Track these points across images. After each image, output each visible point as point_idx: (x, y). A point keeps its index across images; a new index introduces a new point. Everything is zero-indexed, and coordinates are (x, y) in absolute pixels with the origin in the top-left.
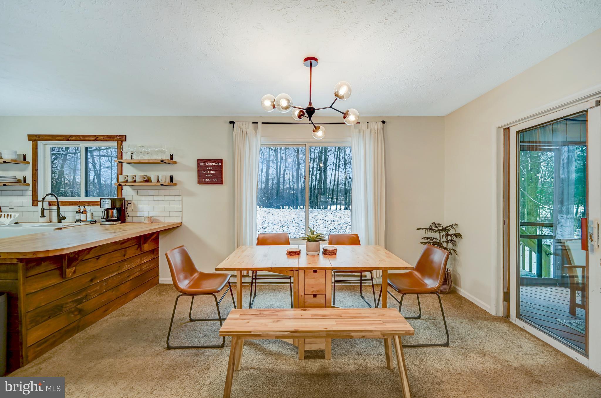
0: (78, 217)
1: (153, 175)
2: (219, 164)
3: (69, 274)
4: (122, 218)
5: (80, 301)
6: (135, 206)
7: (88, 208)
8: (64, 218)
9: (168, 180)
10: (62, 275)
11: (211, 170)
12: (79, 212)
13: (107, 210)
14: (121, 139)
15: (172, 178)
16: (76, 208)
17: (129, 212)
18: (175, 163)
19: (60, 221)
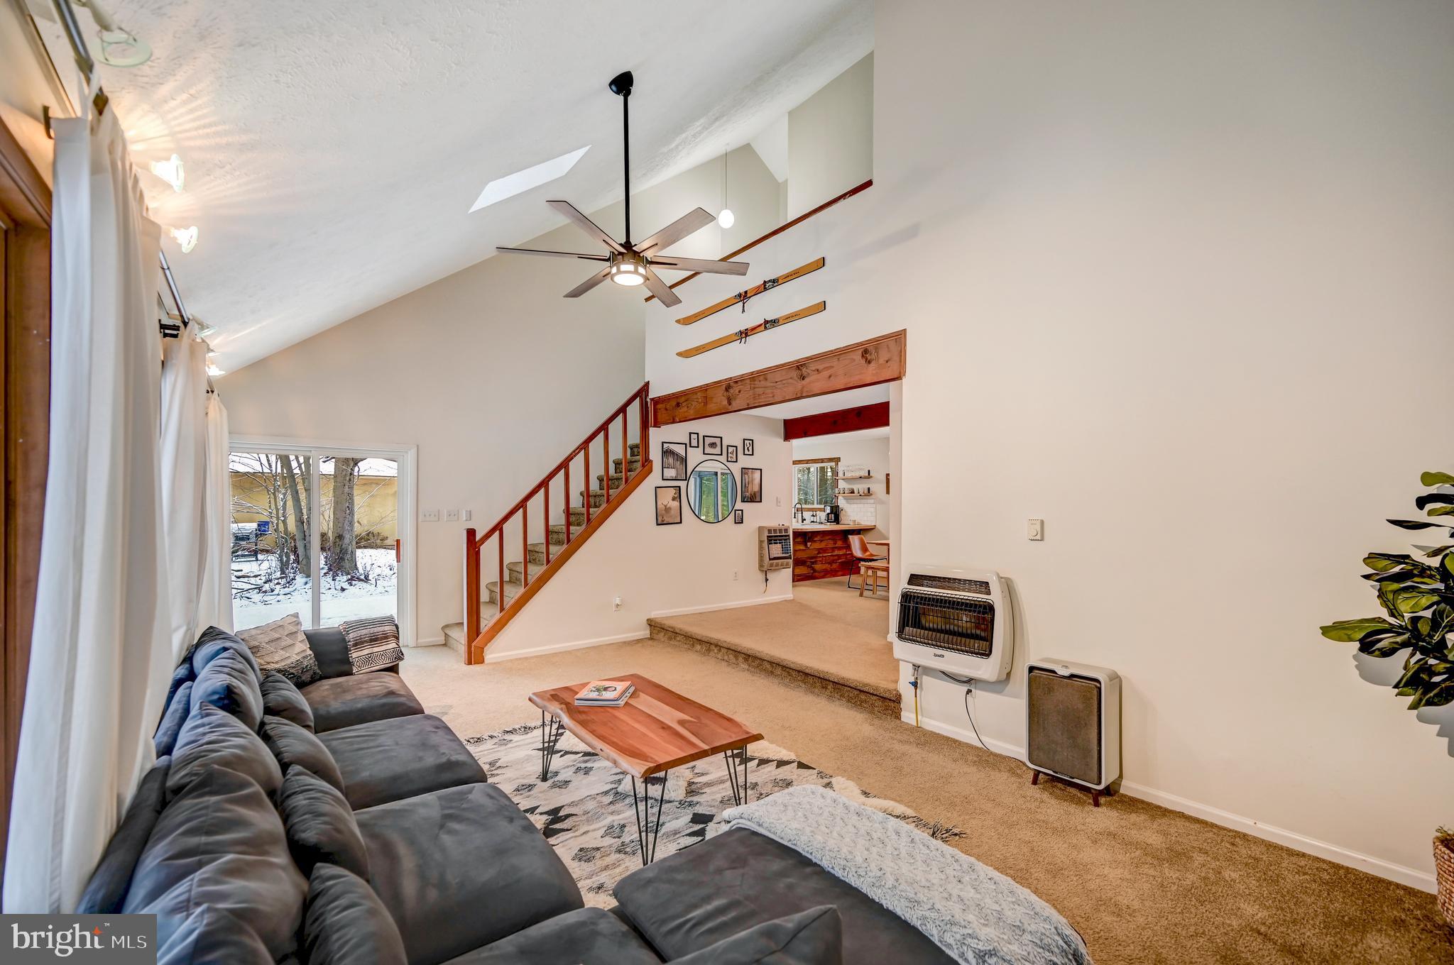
0: (812, 519)
1: (855, 487)
4: (837, 520)
5: (813, 563)
6: (846, 512)
7: (818, 513)
8: (805, 520)
9: (866, 491)
10: (806, 545)
12: (813, 516)
13: (828, 514)
14: (837, 460)
15: (869, 489)
16: (811, 513)
17: (842, 516)
18: (872, 477)
19: (803, 522)
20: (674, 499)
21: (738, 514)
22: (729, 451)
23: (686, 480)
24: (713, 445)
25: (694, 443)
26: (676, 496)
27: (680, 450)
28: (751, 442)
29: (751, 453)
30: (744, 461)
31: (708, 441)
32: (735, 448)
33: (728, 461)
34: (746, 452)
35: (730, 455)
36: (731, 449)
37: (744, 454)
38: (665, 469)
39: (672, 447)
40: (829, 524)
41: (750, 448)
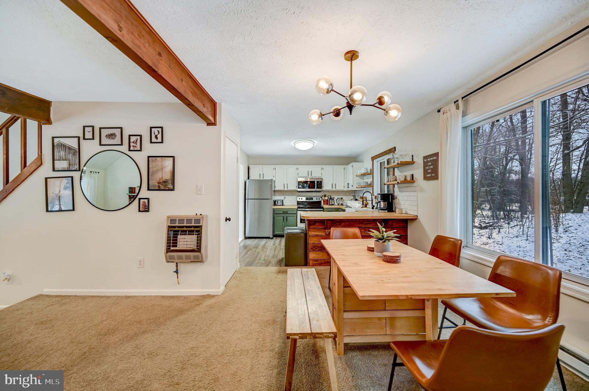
2: (435, 158)
3: (327, 233)
6: (398, 200)
9: (409, 178)
11: (430, 165)
13: (380, 202)
17: (395, 205)
18: (414, 162)
20: (66, 188)
21: (144, 202)
22: (132, 140)
23: (80, 170)
24: (111, 136)
25: (88, 135)
26: (68, 185)
27: (73, 143)
28: (160, 130)
29: (159, 140)
30: (149, 149)
31: (105, 132)
32: (139, 138)
33: (130, 150)
34: (154, 140)
35: (132, 144)
36: (133, 139)
37: (151, 142)
38: (55, 162)
39: (63, 141)
40: (381, 211)
41: (159, 136)
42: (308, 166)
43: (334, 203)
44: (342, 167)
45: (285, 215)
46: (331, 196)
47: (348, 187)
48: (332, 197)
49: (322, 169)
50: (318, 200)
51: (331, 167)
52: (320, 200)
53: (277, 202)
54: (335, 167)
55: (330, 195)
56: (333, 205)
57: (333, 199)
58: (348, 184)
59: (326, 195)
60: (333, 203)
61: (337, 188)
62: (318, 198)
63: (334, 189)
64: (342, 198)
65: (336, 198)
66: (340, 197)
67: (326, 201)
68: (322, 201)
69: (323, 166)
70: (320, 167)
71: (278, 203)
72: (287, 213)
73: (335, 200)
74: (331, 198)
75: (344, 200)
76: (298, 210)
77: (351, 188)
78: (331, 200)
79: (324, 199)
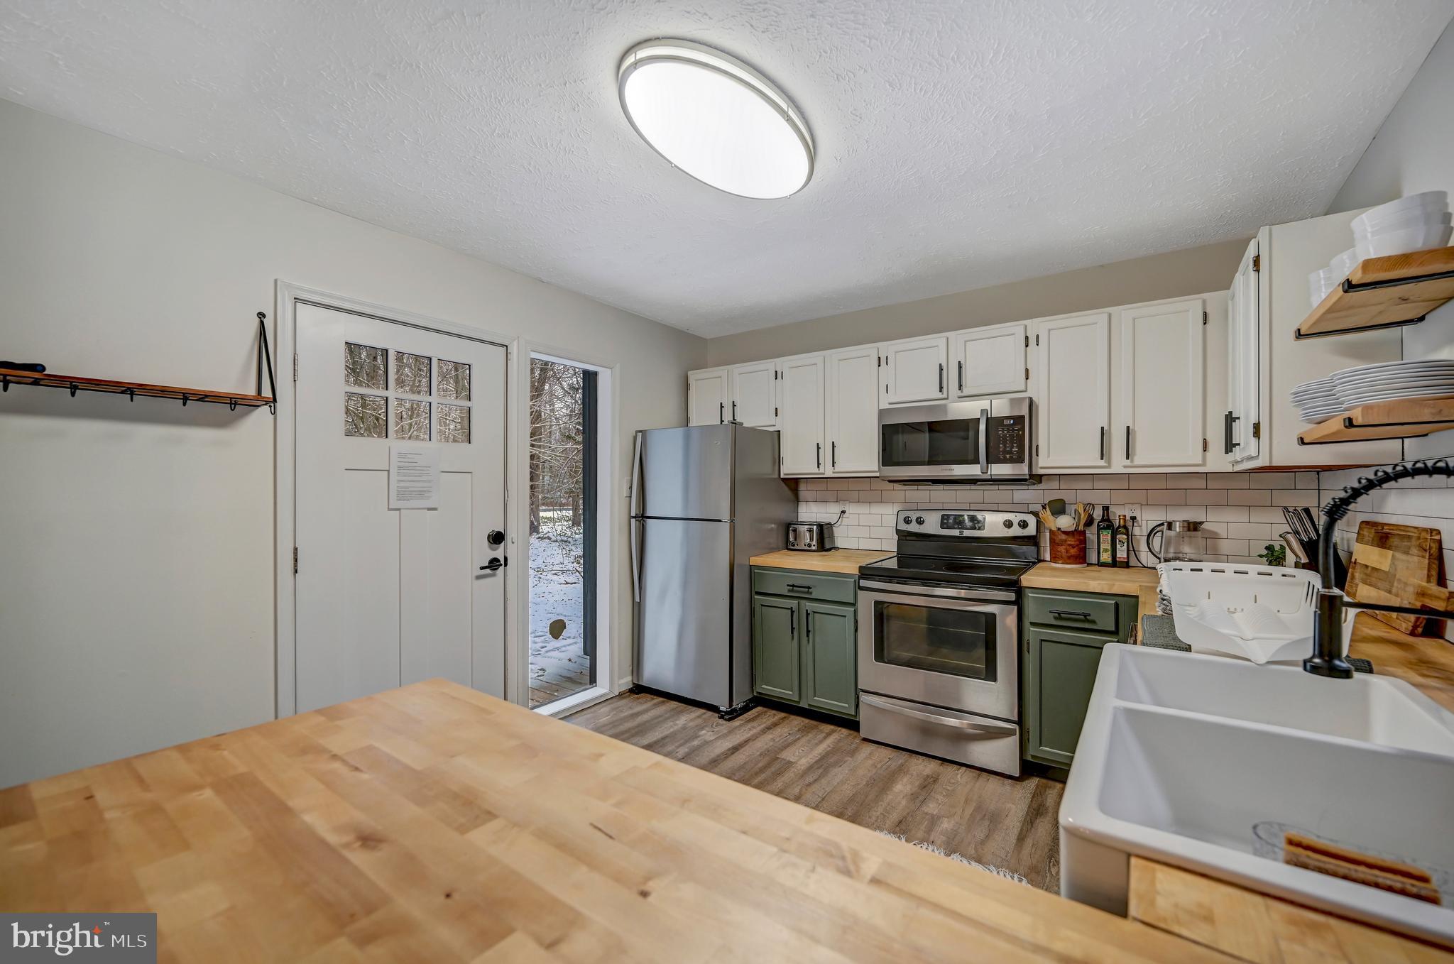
42: (939, 340)
43: (1131, 549)
44: (1191, 306)
45: (803, 602)
46: (1106, 509)
47: (1230, 446)
48: (1117, 513)
49: (1032, 341)
50: (1016, 531)
51: (1098, 317)
52: (1031, 530)
53: (795, 530)
54: (1123, 314)
55: (1106, 502)
56: (1126, 565)
57: (1125, 527)
58: (1230, 419)
59: (1062, 501)
60: (1122, 554)
61: (1138, 460)
62: (1015, 518)
63: (1119, 464)
64: (1193, 527)
65: (1149, 518)
66: (1179, 516)
67: (1064, 537)
68: (1046, 540)
69: (1037, 326)
70: (1016, 329)
71: (795, 539)
72: (808, 593)
73: (1140, 532)
74: (1107, 523)
75: (1214, 536)
76: (863, 583)
77: (1250, 453)
78: (1106, 536)
79: (1054, 529)
